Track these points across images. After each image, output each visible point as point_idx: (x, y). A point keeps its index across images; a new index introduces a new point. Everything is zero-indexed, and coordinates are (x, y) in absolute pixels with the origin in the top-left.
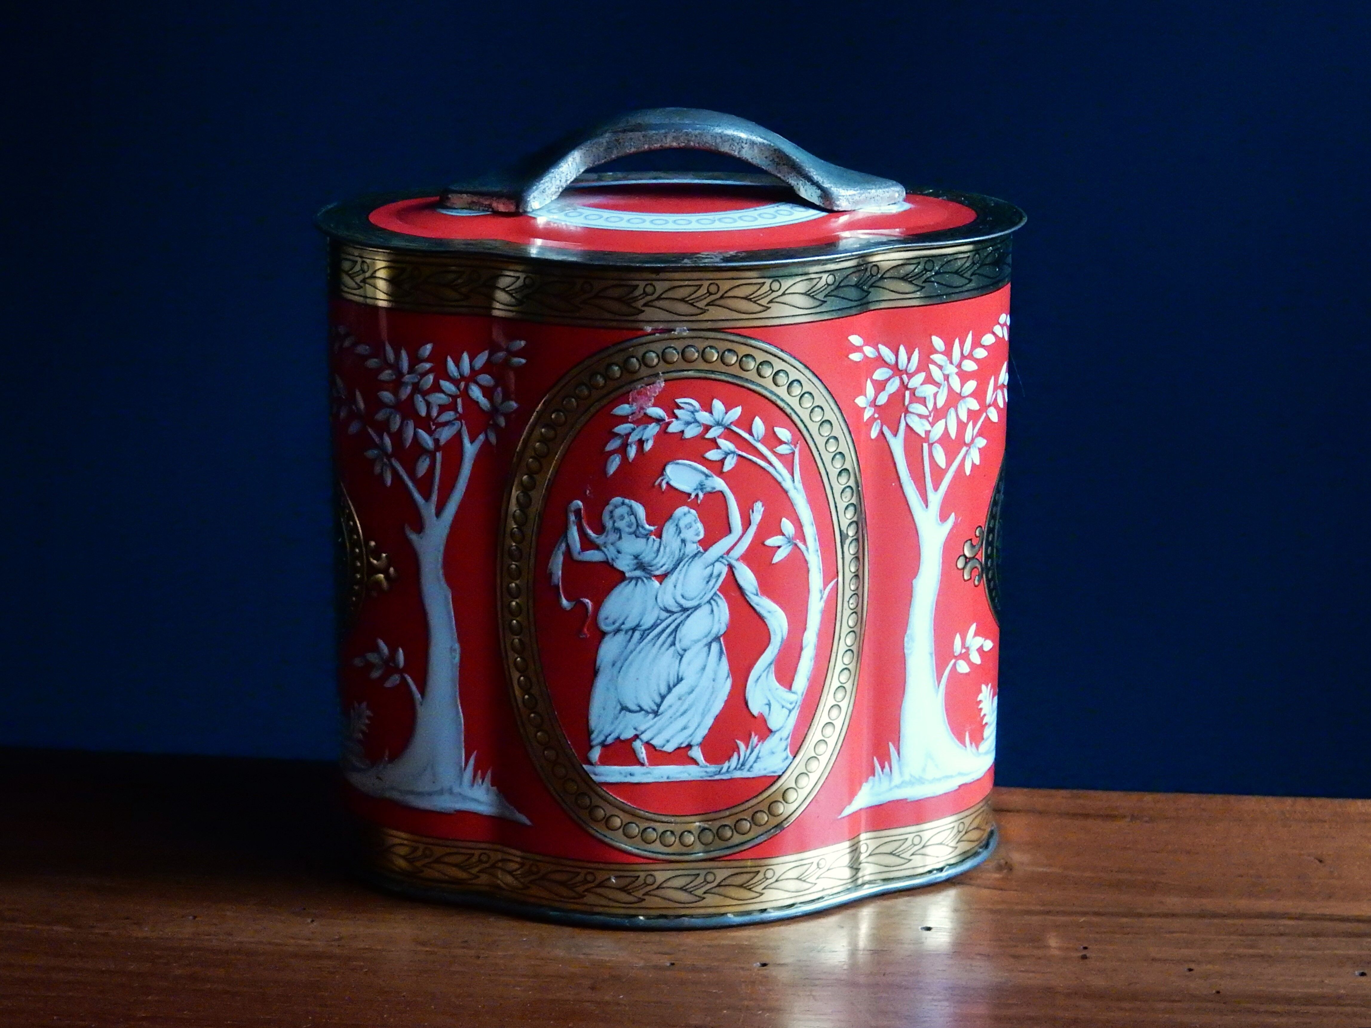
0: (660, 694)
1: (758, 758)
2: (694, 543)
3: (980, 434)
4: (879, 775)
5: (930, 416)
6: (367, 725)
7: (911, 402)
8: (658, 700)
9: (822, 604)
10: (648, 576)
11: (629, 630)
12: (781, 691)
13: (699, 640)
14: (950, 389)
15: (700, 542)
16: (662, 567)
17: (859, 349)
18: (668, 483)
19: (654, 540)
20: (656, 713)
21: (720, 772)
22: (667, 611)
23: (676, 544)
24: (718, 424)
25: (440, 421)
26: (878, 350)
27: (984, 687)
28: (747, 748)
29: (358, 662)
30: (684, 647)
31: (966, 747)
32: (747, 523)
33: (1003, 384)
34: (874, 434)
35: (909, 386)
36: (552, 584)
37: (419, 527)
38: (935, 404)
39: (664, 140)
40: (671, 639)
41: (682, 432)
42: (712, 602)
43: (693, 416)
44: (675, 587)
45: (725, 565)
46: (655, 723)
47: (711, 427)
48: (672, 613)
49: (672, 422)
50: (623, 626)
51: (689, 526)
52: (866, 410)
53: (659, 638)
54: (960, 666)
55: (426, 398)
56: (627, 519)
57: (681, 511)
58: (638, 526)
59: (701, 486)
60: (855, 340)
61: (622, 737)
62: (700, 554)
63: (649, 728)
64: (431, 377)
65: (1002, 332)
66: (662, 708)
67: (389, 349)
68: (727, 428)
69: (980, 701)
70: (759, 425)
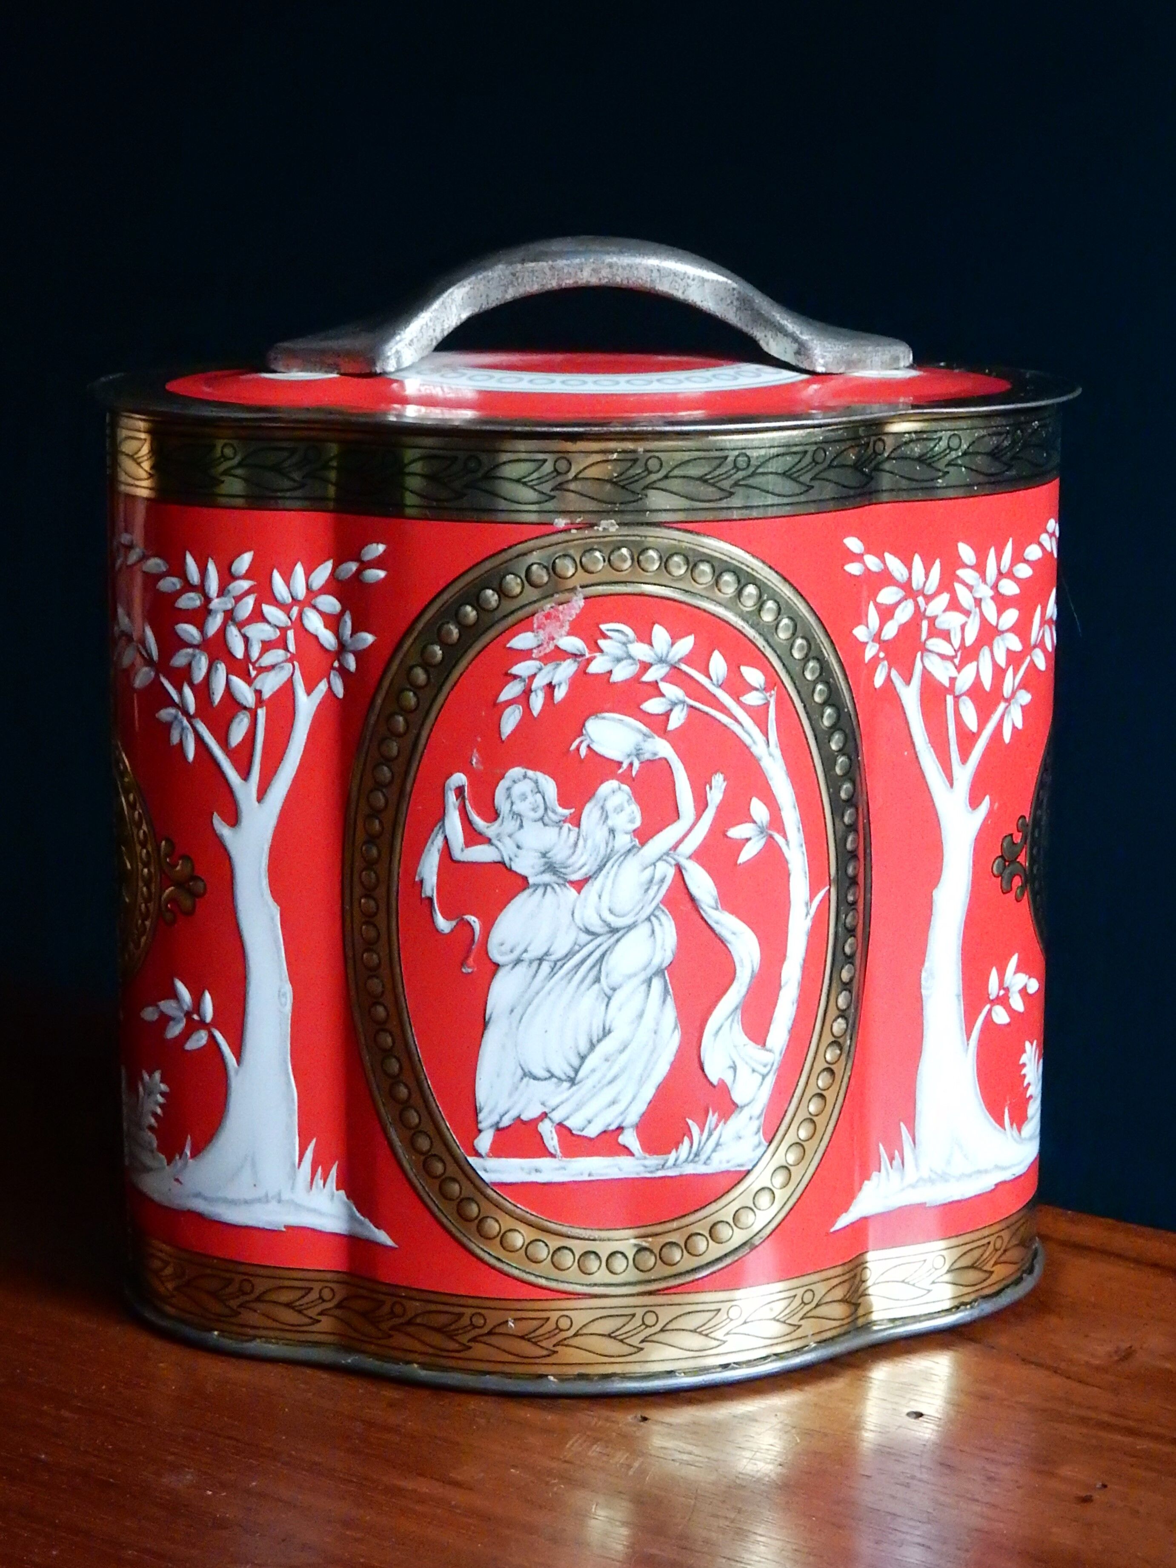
0: (579, 1054)
1: (718, 1145)
2: (626, 833)
3: (1024, 685)
4: (887, 1170)
5: (956, 656)
6: (161, 1106)
7: (931, 635)
8: (576, 1062)
9: (807, 923)
10: (561, 881)
11: (534, 960)
12: (752, 1048)
13: (635, 975)
14: (983, 619)
15: (636, 833)
16: (580, 868)
17: (859, 558)
18: (589, 747)
19: (569, 830)
20: (572, 1081)
21: (663, 1166)
22: (588, 932)
23: (601, 834)
24: (661, 661)
25: (263, 665)
26: (883, 561)
27: (1027, 1045)
28: (702, 1130)
29: (149, 1014)
30: (614, 985)
31: (1005, 1129)
32: (701, 804)
33: (1051, 618)
34: (879, 680)
35: (928, 613)
36: (423, 896)
37: (234, 819)
38: (963, 639)
39: (579, 273)
40: (594, 972)
41: (610, 672)
42: (653, 918)
43: (624, 648)
44: (600, 897)
45: (671, 865)
46: (572, 1095)
47: (651, 665)
48: (595, 935)
49: (594, 658)
50: (525, 956)
51: (620, 809)
52: (868, 647)
53: (576, 973)
54: (997, 1014)
55: (243, 631)
56: (530, 799)
57: (608, 787)
58: (546, 809)
59: (638, 753)
60: (854, 544)
61: (524, 1117)
62: (635, 850)
63: (562, 1103)
64: (250, 601)
65: (1050, 544)
66: (581, 1074)
67: (191, 563)
68: (674, 667)
69: (1024, 1065)
70: (718, 664)
